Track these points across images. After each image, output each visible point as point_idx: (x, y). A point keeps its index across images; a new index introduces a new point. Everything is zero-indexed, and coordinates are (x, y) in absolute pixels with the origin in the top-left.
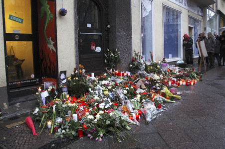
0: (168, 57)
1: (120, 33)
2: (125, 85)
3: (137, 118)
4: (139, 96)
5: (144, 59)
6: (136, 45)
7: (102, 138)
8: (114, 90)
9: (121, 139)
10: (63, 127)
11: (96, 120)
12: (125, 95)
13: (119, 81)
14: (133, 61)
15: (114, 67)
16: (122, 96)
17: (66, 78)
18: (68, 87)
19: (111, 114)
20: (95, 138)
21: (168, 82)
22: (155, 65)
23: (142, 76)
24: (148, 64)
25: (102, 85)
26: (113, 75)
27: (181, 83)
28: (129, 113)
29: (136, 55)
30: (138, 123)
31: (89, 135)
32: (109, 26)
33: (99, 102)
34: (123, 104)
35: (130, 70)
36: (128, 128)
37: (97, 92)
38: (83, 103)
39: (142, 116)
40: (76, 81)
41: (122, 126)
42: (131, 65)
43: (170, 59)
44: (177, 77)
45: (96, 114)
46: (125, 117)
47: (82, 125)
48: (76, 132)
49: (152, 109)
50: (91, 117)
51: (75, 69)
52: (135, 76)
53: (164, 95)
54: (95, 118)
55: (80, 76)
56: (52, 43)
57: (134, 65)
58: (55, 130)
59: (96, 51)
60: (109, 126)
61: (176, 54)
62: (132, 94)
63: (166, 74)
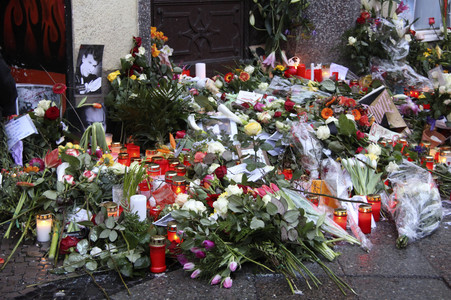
2: (321, 109)
3: (364, 226)
4: (375, 151)
5: (409, 14)
7: (233, 275)
8: (280, 124)
9: (301, 284)
10: (94, 238)
11: (214, 216)
12: (324, 143)
13: (301, 93)
14: (361, 21)
15: (283, 45)
16: (309, 146)
17: (101, 73)
18: (109, 109)
19: (267, 199)
20: (211, 276)
25: (235, 108)
26: (278, 73)
28: (332, 201)
30: (365, 242)
31: (189, 266)
33: (225, 163)
34: (315, 174)
35: (347, 57)
36: (330, 254)
37: (216, 129)
38: (165, 165)
39: (382, 219)
40: (139, 86)
41: (306, 245)
42: (352, 40)
45: (215, 198)
46: (318, 214)
47: (166, 231)
48: (143, 255)
49: (424, 198)
50: (198, 206)
51: (137, 42)
52: (364, 81)
54: (211, 210)
57: (363, 37)
60: (259, 236)
62: (349, 142)
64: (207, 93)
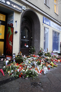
0: (54, 51)
1: (36, 40)
2: (37, 60)
3: (41, 72)
4: (42, 65)
5: (44, 51)
6: (42, 45)
7: (28, 78)
8: (32, 62)
10: (14, 73)
11: (26, 72)
12: (37, 64)
13: (35, 58)
14: (40, 51)
15: (33, 53)
16: (35, 64)
17: (15, 56)
18: (16, 60)
19: (31, 70)
20: (25, 78)
21: (53, 60)
22: (49, 53)
23: (43, 57)
24: (46, 53)
25: (28, 60)
26: (32, 56)
27: (58, 61)
29: (42, 49)
30: (41, 74)
31: (23, 77)
32: (32, 38)
33: (27, 66)
34: (36, 67)
35: (39, 55)
36: (37, 75)
38: (21, 66)
39: (42, 72)
41: (35, 75)
44: (57, 58)
45: (26, 70)
46: (36, 71)
47: (21, 73)
48: (19, 75)
49: (46, 70)
50: (24, 71)
51: (19, 53)
52: (41, 57)
53: (51, 65)
55: (20, 56)
56: (11, 43)
57: (40, 53)
58: (11, 74)
59: (27, 47)
62: (39, 64)
63: (53, 57)
64: (25, 58)
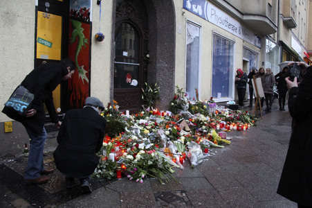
0: (216, 97)
1: (161, 64)
2: (166, 126)
3: (181, 162)
4: (183, 138)
5: (188, 97)
6: (179, 80)
7: (143, 179)
8: (153, 130)
9: (164, 181)
10: (99, 167)
11: (136, 160)
12: (168, 136)
13: (159, 120)
14: (175, 98)
15: (152, 105)
16: (163, 137)
19: (153, 155)
20: (136, 179)
21: (215, 126)
22: (201, 105)
23: (185, 117)
24: (193, 103)
25: (139, 125)
26: (151, 114)
27: (231, 127)
28: (171, 154)
29: (179, 91)
30: (182, 167)
31: (129, 176)
32: (148, 56)
33: (138, 143)
34: (165, 146)
35: (171, 109)
36: (172, 171)
37: (134, 132)
38: (119, 143)
39: (186, 160)
40: (110, 118)
41: (165, 169)
42: (173, 104)
43: (219, 99)
44: (227, 120)
45: (136, 154)
46: (168, 159)
47: (121, 165)
48: (114, 172)
49: (198, 153)
51: (109, 105)
52: (176, 116)
53: (211, 138)
54: (135, 158)
55: (114, 112)
56: (85, 72)
57: (176, 103)
59: (132, 84)
60: (151, 166)
61: (226, 94)
62: (175, 136)
63: (213, 115)
64: (130, 120)
